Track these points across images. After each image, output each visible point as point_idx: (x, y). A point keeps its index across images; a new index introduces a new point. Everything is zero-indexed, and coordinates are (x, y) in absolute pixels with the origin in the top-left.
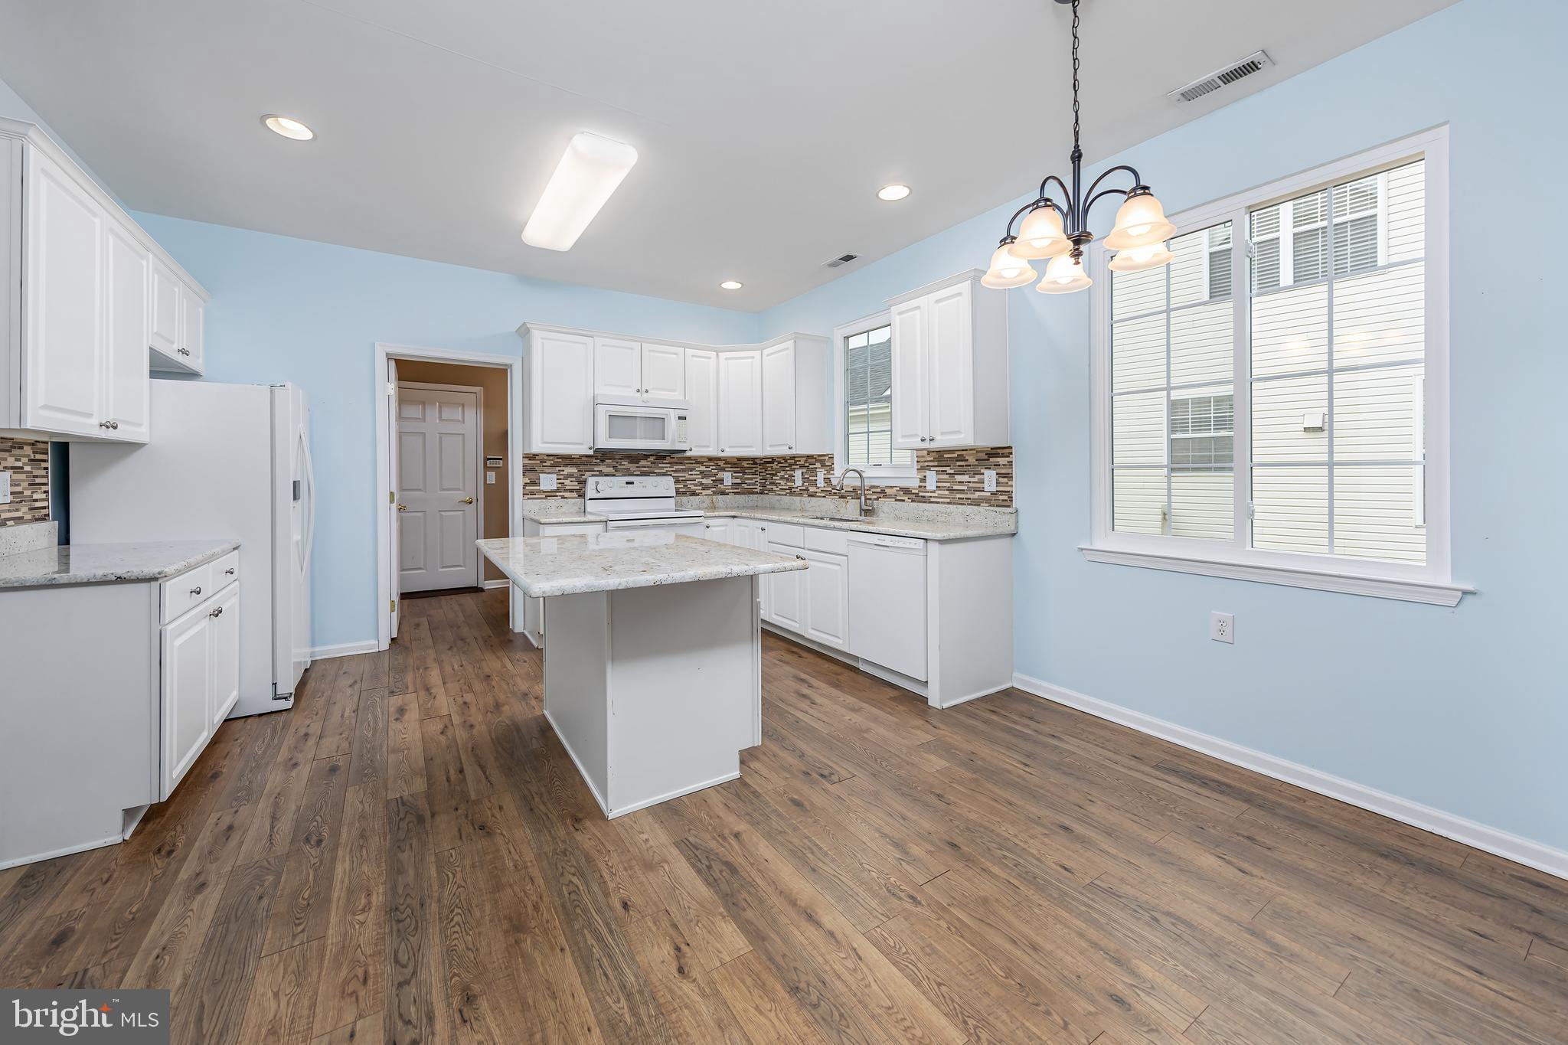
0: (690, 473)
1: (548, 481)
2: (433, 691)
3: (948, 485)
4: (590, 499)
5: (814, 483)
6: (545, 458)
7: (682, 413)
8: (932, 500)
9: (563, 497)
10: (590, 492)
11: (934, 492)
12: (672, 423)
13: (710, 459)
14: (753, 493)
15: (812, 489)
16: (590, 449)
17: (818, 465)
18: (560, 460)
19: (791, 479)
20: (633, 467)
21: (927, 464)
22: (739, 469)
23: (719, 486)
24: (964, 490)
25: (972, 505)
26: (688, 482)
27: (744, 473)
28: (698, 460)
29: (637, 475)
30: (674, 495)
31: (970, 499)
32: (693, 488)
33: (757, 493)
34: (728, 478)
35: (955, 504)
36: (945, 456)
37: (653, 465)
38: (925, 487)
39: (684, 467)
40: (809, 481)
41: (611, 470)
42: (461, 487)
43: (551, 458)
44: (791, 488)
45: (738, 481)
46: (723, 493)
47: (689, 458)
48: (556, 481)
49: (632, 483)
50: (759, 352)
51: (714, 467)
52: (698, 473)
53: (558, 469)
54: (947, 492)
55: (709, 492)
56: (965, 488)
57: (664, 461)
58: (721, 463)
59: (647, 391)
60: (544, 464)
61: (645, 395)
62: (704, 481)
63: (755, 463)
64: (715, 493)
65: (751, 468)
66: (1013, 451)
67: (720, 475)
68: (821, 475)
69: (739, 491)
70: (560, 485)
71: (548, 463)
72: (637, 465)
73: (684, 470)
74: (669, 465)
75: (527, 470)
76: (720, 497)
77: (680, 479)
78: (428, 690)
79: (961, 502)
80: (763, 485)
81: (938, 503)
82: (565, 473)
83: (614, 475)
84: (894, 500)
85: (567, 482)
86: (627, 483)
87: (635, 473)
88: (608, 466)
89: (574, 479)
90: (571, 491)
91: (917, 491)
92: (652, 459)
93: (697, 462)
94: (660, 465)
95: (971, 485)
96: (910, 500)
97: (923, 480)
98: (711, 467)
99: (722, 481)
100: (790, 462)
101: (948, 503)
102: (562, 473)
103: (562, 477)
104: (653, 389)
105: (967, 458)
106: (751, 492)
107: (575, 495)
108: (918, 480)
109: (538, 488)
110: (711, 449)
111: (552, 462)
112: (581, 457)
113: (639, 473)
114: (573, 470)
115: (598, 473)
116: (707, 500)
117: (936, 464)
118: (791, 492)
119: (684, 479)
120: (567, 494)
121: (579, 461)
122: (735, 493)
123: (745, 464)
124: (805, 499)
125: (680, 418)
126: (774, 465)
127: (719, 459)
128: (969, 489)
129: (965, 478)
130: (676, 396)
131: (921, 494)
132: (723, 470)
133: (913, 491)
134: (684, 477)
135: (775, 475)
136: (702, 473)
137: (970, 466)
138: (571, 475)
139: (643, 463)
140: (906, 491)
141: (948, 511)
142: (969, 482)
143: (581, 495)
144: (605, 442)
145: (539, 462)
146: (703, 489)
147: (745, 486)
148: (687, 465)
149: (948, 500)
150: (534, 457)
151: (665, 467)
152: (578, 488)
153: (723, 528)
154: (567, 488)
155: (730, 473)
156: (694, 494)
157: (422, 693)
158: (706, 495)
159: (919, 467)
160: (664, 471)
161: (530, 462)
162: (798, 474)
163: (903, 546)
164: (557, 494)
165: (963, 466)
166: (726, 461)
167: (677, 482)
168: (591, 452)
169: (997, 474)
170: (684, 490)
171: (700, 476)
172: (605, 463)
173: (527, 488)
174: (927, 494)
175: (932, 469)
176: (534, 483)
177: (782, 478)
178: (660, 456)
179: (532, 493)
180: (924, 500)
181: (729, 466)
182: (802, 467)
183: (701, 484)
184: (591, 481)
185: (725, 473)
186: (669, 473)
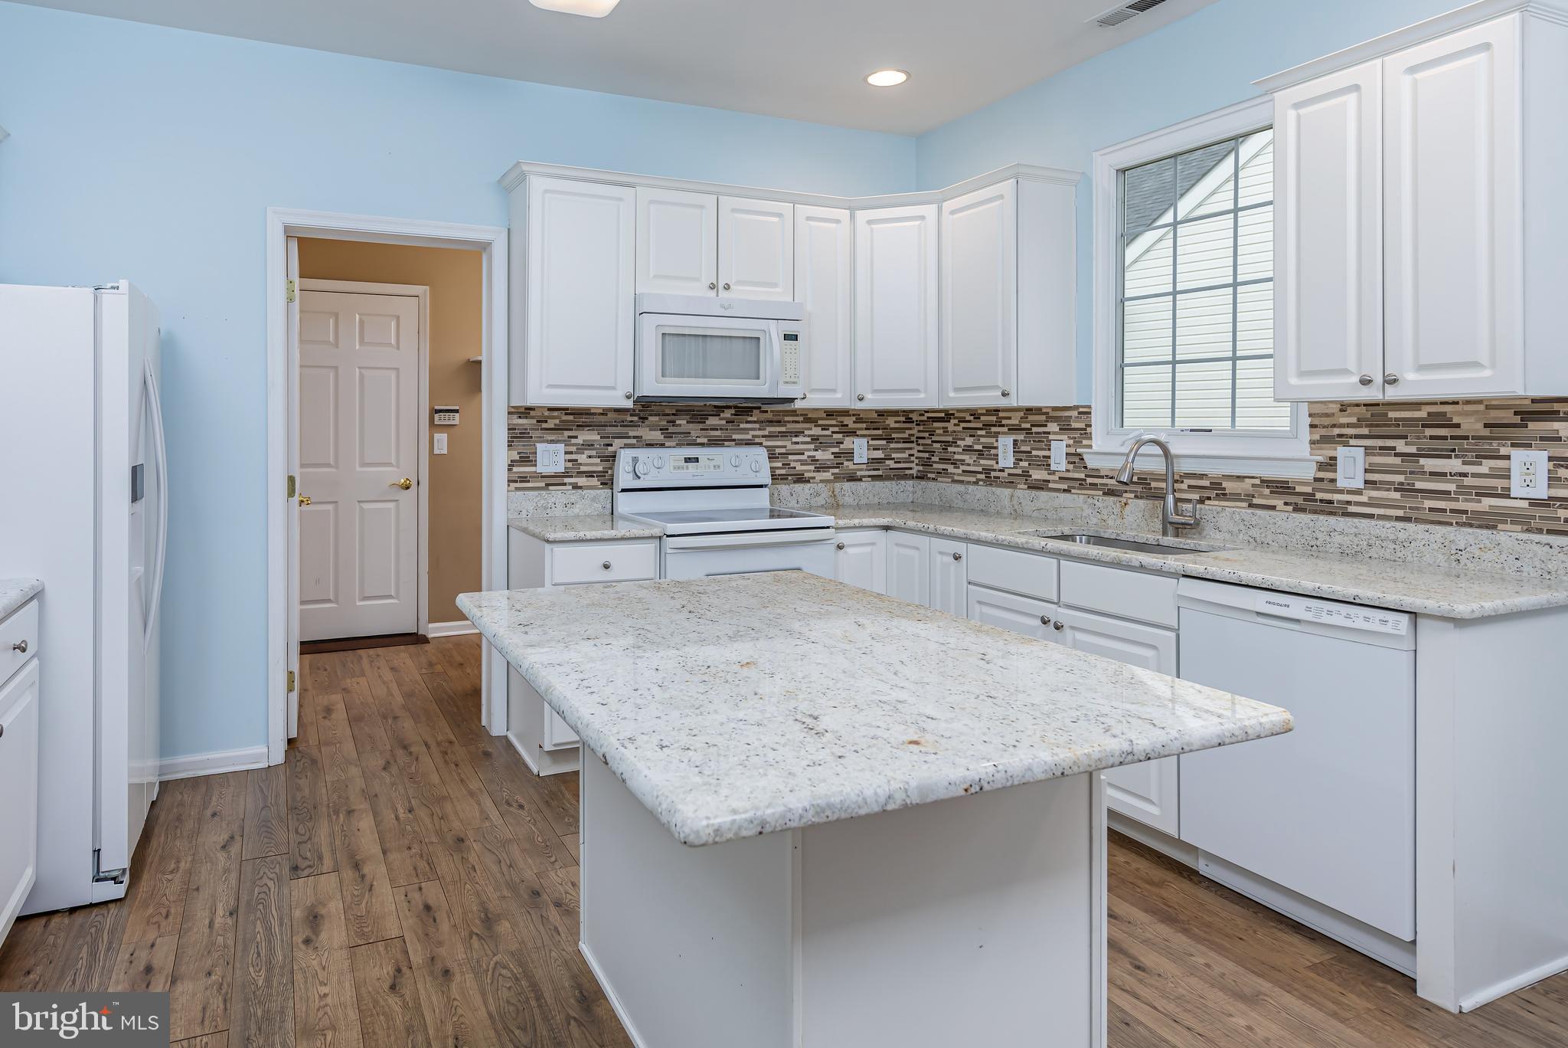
0: (795, 439)
1: (551, 457)
2: (366, 870)
3: (1400, 478)
4: (623, 490)
5: (1045, 463)
6: (547, 413)
7: (791, 328)
8: (1352, 509)
9: (576, 487)
10: (624, 479)
11: (1358, 492)
12: (774, 346)
13: (830, 413)
14: (905, 477)
15: (1037, 475)
16: (628, 397)
17: (1053, 427)
18: (571, 418)
19: (987, 453)
20: (695, 430)
21: (1337, 431)
22: (879, 432)
23: (846, 463)
24: (1449, 493)
25: (1471, 526)
26: (790, 457)
27: (890, 440)
28: (809, 417)
29: (702, 445)
30: (768, 481)
31: (1465, 512)
32: (799, 468)
33: (912, 477)
34: (861, 449)
35: (1418, 520)
36: (1391, 415)
37: (730, 426)
38: (1333, 481)
39: (783, 429)
40: (1031, 455)
41: (657, 436)
42: (393, 461)
43: (556, 413)
44: (987, 471)
45: (879, 454)
46: (853, 478)
47: (794, 413)
48: (562, 457)
49: (697, 460)
50: (934, 207)
51: (836, 429)
52: (809, 439)
53: (567, 433)
54: (1397, 495)
55: (827, 475)
56: (1452, 487)
57: (750, 419)
58: (849, 421)
59: (727, 287)
60: (544, 425)
61: (723, 294)
62: (819, 455)
63: (909, 420)
64: (837, 478)
65: (902, 430)
67: (848, 443)
68: (1059, 451)
69: (880, 473)
70: (570, 465)
71: (551, 424)
72: (701, 426)
73: (783, 435)
74: (757, 426)
75: (516, 436)
76: (847, 485)
77: (778, 451)
78: (357, 866)
79: (1438, 518)
80: (926, 463)
81: (1371, 516)
82: (580, 441)
83: (662, 445)
84: (1245, 504)
85: (582, 458)
86: (688, 460)
87: (699, 440)
88: (652, 428)
89: (594, 453)
90: (590, 475)
91: (1309, 490)
92: (728, 414)
93: (808, 420)
94: (742, 426)
95: (1467, 481)
96: (1290, 508)
97: (1330, 464)
98: (832, 429)
99: (849, 455)
100: (989, 420)
101: (1398, 519)
102: (573, 441)
103: (573, 449)
104: (739, 283)
105: (1455, 421)
106: (900, 475)
107: (595, 481)
108: (1314, 466)
109: (532, 469)
110: (839, 395)
111: (557, 421)
112: (605, 412)
113: (705, 440)
114: (593, 436)
115: (634, 441)
116: (824, 491)
117: (1365, 431)
118: (990, 477)
119: (783, 450)
120: (582, 481)
121: (602, 419)
122: (874, 478)
123: (891, 422)
124: (1022, 493)
125: (787, 337)
126: (950, 426)
127: (845, 413)
128: (1463, 490)
129: (1454, 465)
130: (780, 295)
131: (1319, 496)
132: (853, 433)
133: (1299, 489)
134: (785, 447)
135: (954, 443)
136: (815, 439)
137: (1466, 438)
138: (589, 445)
139: (712, 421)
140: (1281, 487)
141: (1402, 536)
142: (1465, 475)
143: (607, 481)
144: (654, 386)
145: (534, 421)
146: (818, 470)
147: (891, 464)
148: (789, 426)
149: (1400, 513)
150: (526, 411)
151: (750, 429)
152: (600, 468)
153: (868, 549)
154: (583, 468)
155: (864, 440)
156: (800, 479)
157: (348, 874)
158: (822, 481)
159: (1317, 437)
160: (750, 437)
161: (521, 421)
162: (1005, 445)
163: (1348, 623)
164: (566, 480)
165: (1445, 438)
166: (858, 416)
167: (772, 457)
168: (629, 404)
169: (1551, 458)
170: (783, 472)
171: (812, 446)
172: (647, 422)
173: (515, 469)
174: (1336, 497)
175: (1352, 442)
176: (527, 459)
177: (968, 449)
178: (743, 408)
179: (524, 479)
180: (1328, 508)
181: (864, 426)
182: (1013, 429)
183: (814, 460)
184: (625, 457)
185: (857, 440)
186: (757, 440)
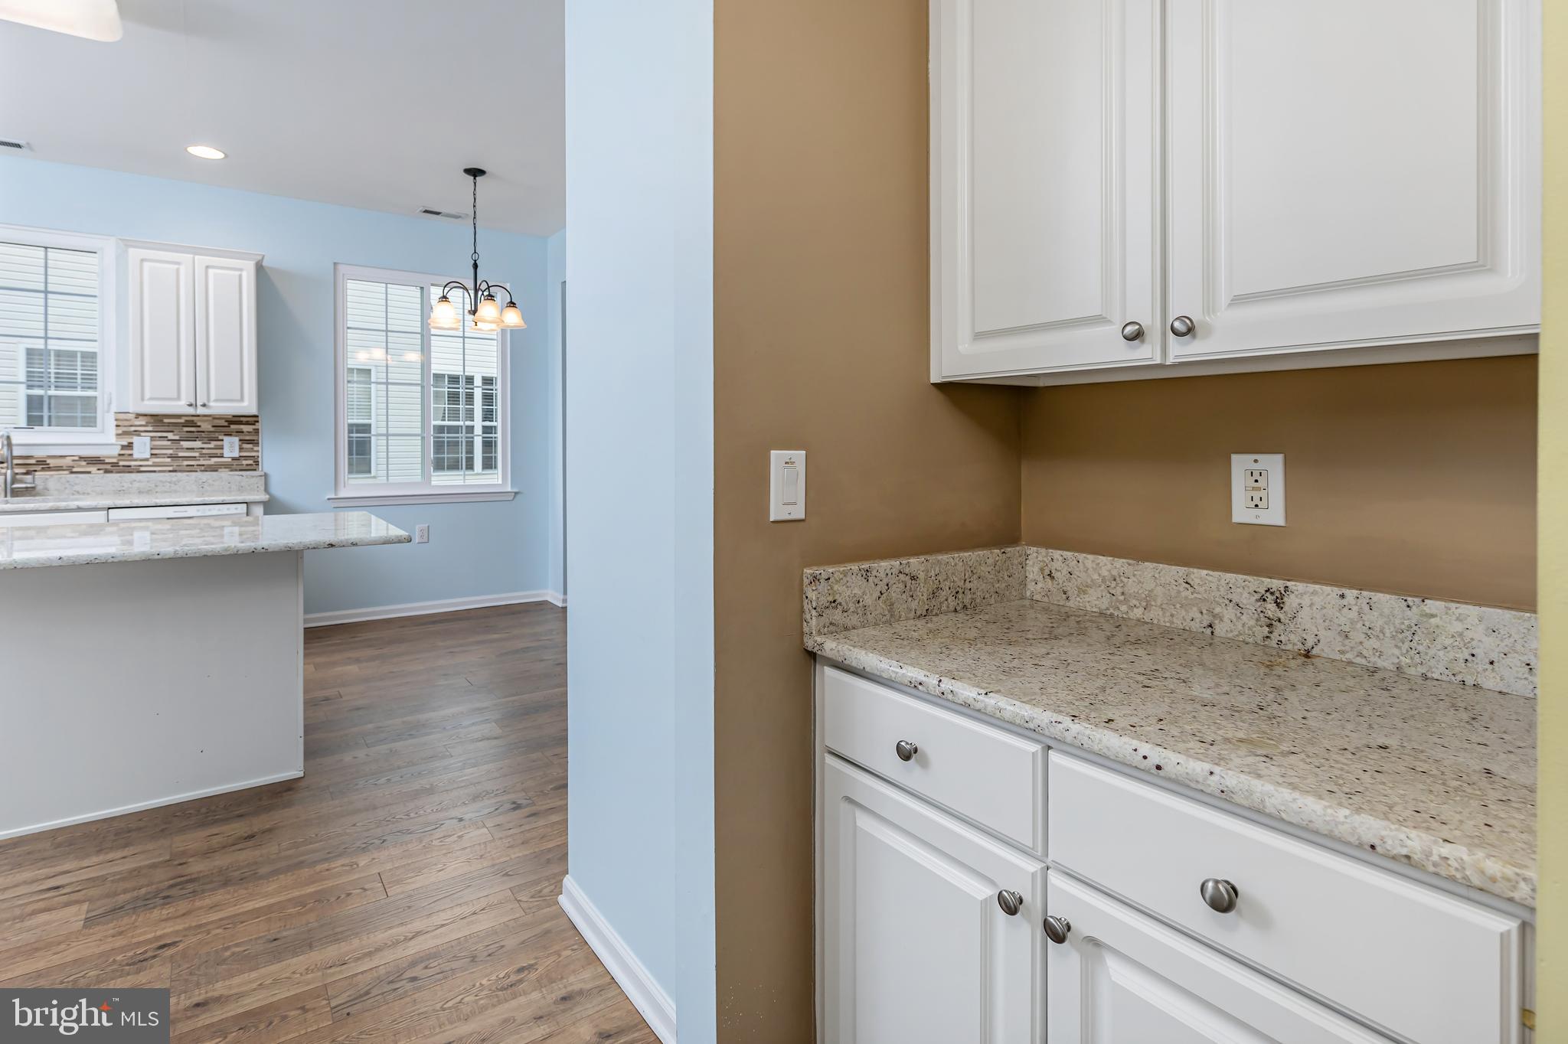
3: (171, 452)
8: (143, 469)
11: (147, 460)
21: (133, 429)
24: (195, 457)
25: (206, 471)
31: (203, 465)
35: (180, 471)
36: (166, 421)
38: (131, 455)
54: (169, 460)
56: (197, 454)
66: (260, 419)
79: (190, 469)
81: (155, 471)
91: (115, 460)
95: (204, 451)
96: (102, 472)
97: (130, 446)
101: (170, 471)
105: (199, 424)
108: (120, 447)
117: (150, 429)
128: (202, 455)
129: (198, 444)
131: (121, 463)
133: (107, 461)
137: (203, 432)
141: (174, 479)
142: (203, 448)
149: (171, 468)
159: (120, 432)
165: (193, 432)
169: (240, 440)
174: (133, 463)
175: (143, 434)
180: (128, 469)
